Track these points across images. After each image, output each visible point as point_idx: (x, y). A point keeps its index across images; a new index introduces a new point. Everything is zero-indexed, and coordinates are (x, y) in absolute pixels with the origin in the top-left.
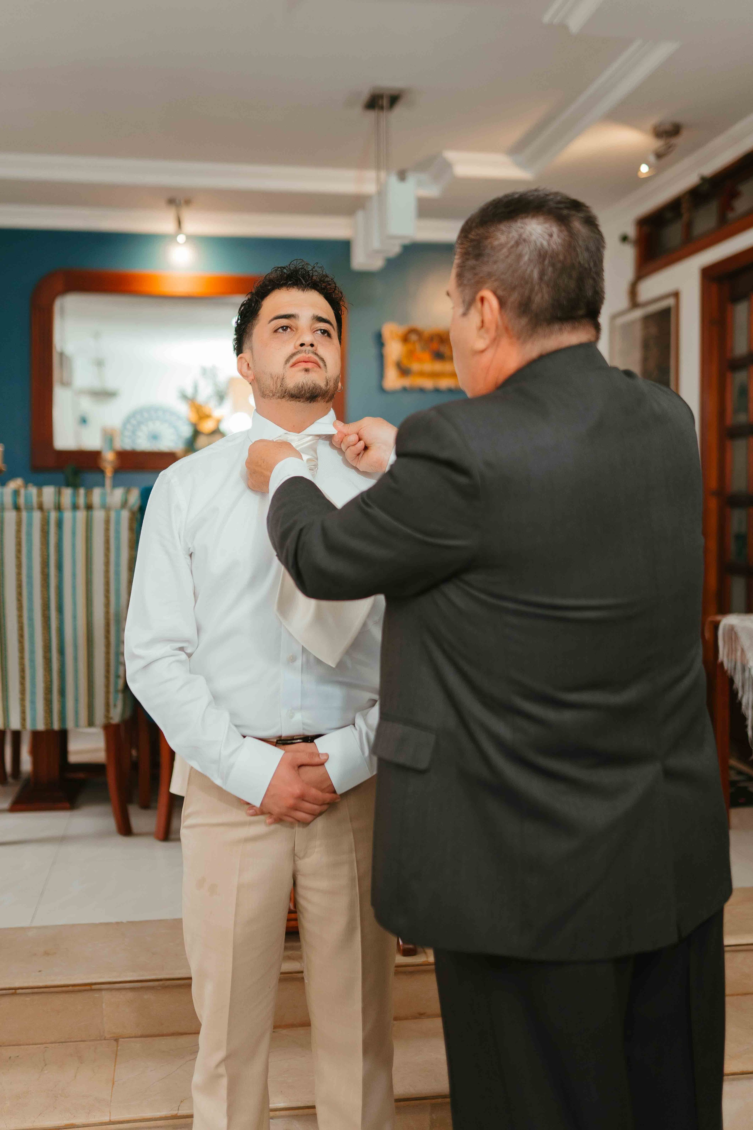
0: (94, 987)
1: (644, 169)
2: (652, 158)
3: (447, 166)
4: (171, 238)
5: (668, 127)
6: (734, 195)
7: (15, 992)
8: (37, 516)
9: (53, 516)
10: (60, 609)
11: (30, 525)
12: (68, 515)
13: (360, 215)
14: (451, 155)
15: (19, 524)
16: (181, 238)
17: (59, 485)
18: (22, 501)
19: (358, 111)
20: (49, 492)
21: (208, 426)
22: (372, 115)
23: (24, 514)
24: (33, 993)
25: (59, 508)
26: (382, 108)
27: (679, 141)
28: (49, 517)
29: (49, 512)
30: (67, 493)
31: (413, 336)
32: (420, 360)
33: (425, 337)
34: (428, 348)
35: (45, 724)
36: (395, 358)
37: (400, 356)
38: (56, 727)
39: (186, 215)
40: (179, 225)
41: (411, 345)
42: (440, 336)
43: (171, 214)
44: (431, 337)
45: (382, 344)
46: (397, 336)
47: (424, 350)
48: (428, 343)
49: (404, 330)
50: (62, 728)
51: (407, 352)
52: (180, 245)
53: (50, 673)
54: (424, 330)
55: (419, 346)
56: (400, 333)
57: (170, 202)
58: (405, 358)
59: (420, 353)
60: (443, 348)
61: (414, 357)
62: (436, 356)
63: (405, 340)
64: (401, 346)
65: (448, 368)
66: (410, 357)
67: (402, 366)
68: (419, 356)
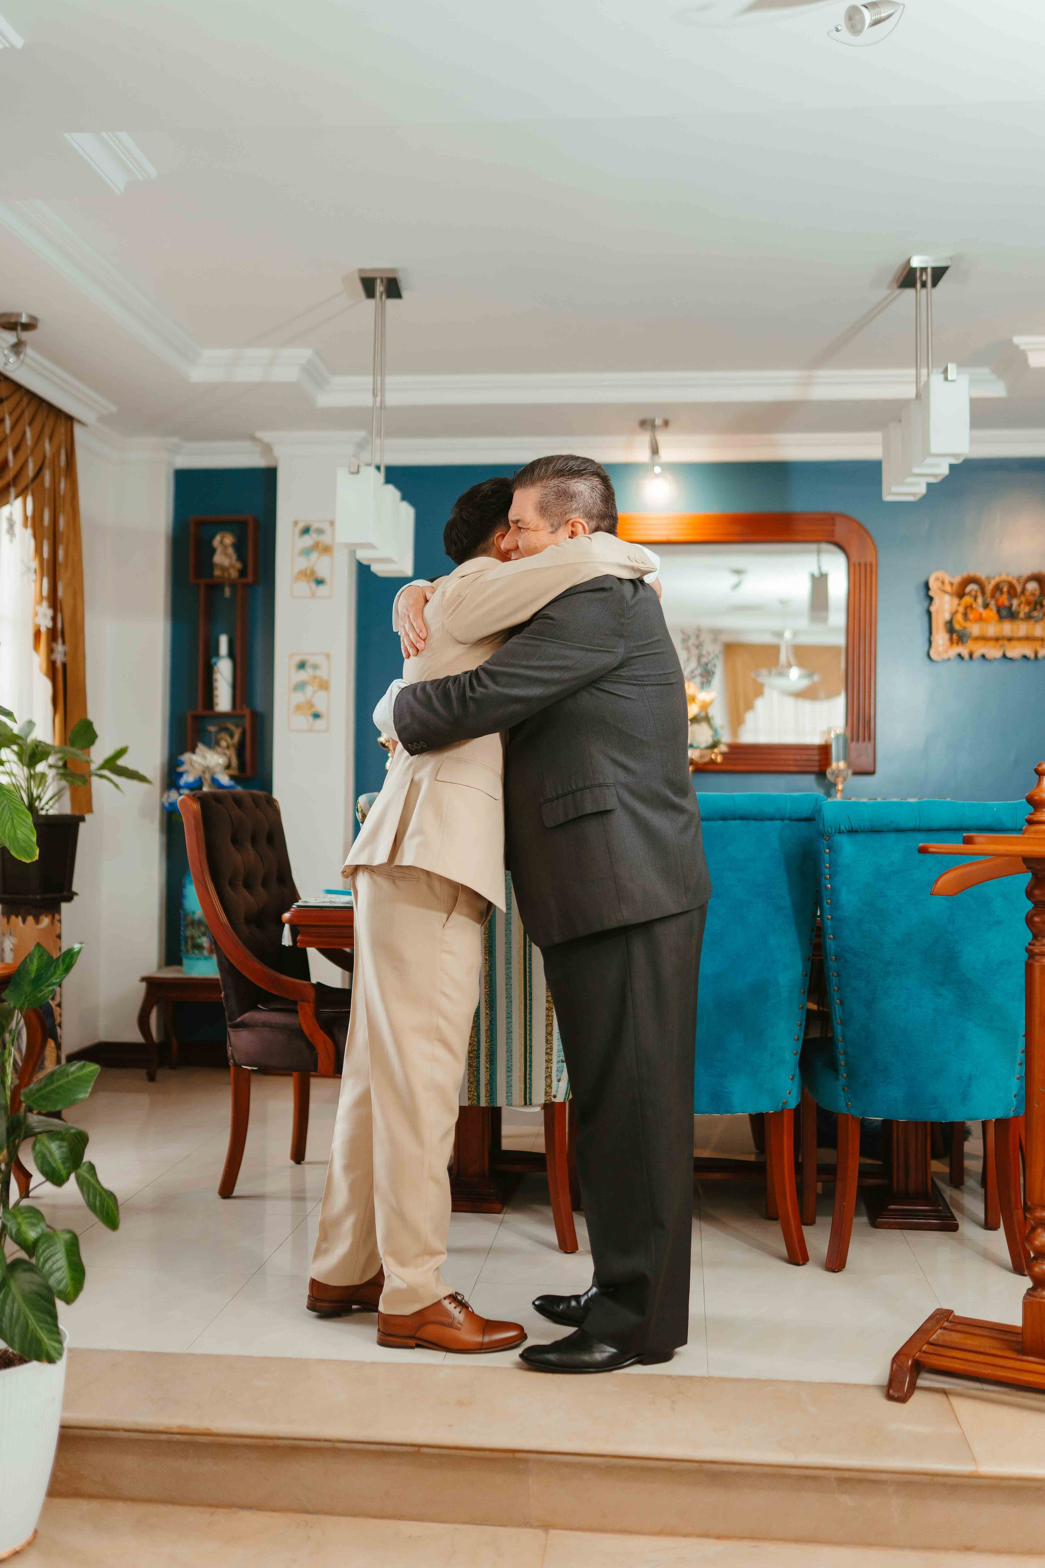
0: (518, 1455)
3: (1019, 355)
4: (643, 469)
7: (419, 1450)
13: (895, 428)
14: (1023, 341)
16: (657, 469)
24: (441, 1456)
26: (921, 285)
31: (972, 587)
32: (980, 619)
33: (989, 588)
34: (993, 604)
35: (469, 1099)
36: (947, 617)
37: (954, 614)
38: (483, 1103)
39: (663, 438)
40: (655, 451)
41: (967, 599)
42: (1011, 586)
43: (644, 439)
44: (998, 588)
45: (931, 599)
46: (948, 588)
47: (986, 606)
48: (993, 596)
49: (957, 580)
50: (491, 1105)
51: (961, 609)
52: (657, 476)
53: (477, 1032)
54: (989, 579)
55: (980, 600)
56: (952, 584)
57: (643, 424)
58: (959, 617)
59: (981, 610)
60: (1015, 602)
61: (971, 616)
62: (1004, 613)
63: (960, 594)
64: (956, 601)
65: (1022, 629)
66: (965, 615)
67: (957, 627)
68: (981, 614)
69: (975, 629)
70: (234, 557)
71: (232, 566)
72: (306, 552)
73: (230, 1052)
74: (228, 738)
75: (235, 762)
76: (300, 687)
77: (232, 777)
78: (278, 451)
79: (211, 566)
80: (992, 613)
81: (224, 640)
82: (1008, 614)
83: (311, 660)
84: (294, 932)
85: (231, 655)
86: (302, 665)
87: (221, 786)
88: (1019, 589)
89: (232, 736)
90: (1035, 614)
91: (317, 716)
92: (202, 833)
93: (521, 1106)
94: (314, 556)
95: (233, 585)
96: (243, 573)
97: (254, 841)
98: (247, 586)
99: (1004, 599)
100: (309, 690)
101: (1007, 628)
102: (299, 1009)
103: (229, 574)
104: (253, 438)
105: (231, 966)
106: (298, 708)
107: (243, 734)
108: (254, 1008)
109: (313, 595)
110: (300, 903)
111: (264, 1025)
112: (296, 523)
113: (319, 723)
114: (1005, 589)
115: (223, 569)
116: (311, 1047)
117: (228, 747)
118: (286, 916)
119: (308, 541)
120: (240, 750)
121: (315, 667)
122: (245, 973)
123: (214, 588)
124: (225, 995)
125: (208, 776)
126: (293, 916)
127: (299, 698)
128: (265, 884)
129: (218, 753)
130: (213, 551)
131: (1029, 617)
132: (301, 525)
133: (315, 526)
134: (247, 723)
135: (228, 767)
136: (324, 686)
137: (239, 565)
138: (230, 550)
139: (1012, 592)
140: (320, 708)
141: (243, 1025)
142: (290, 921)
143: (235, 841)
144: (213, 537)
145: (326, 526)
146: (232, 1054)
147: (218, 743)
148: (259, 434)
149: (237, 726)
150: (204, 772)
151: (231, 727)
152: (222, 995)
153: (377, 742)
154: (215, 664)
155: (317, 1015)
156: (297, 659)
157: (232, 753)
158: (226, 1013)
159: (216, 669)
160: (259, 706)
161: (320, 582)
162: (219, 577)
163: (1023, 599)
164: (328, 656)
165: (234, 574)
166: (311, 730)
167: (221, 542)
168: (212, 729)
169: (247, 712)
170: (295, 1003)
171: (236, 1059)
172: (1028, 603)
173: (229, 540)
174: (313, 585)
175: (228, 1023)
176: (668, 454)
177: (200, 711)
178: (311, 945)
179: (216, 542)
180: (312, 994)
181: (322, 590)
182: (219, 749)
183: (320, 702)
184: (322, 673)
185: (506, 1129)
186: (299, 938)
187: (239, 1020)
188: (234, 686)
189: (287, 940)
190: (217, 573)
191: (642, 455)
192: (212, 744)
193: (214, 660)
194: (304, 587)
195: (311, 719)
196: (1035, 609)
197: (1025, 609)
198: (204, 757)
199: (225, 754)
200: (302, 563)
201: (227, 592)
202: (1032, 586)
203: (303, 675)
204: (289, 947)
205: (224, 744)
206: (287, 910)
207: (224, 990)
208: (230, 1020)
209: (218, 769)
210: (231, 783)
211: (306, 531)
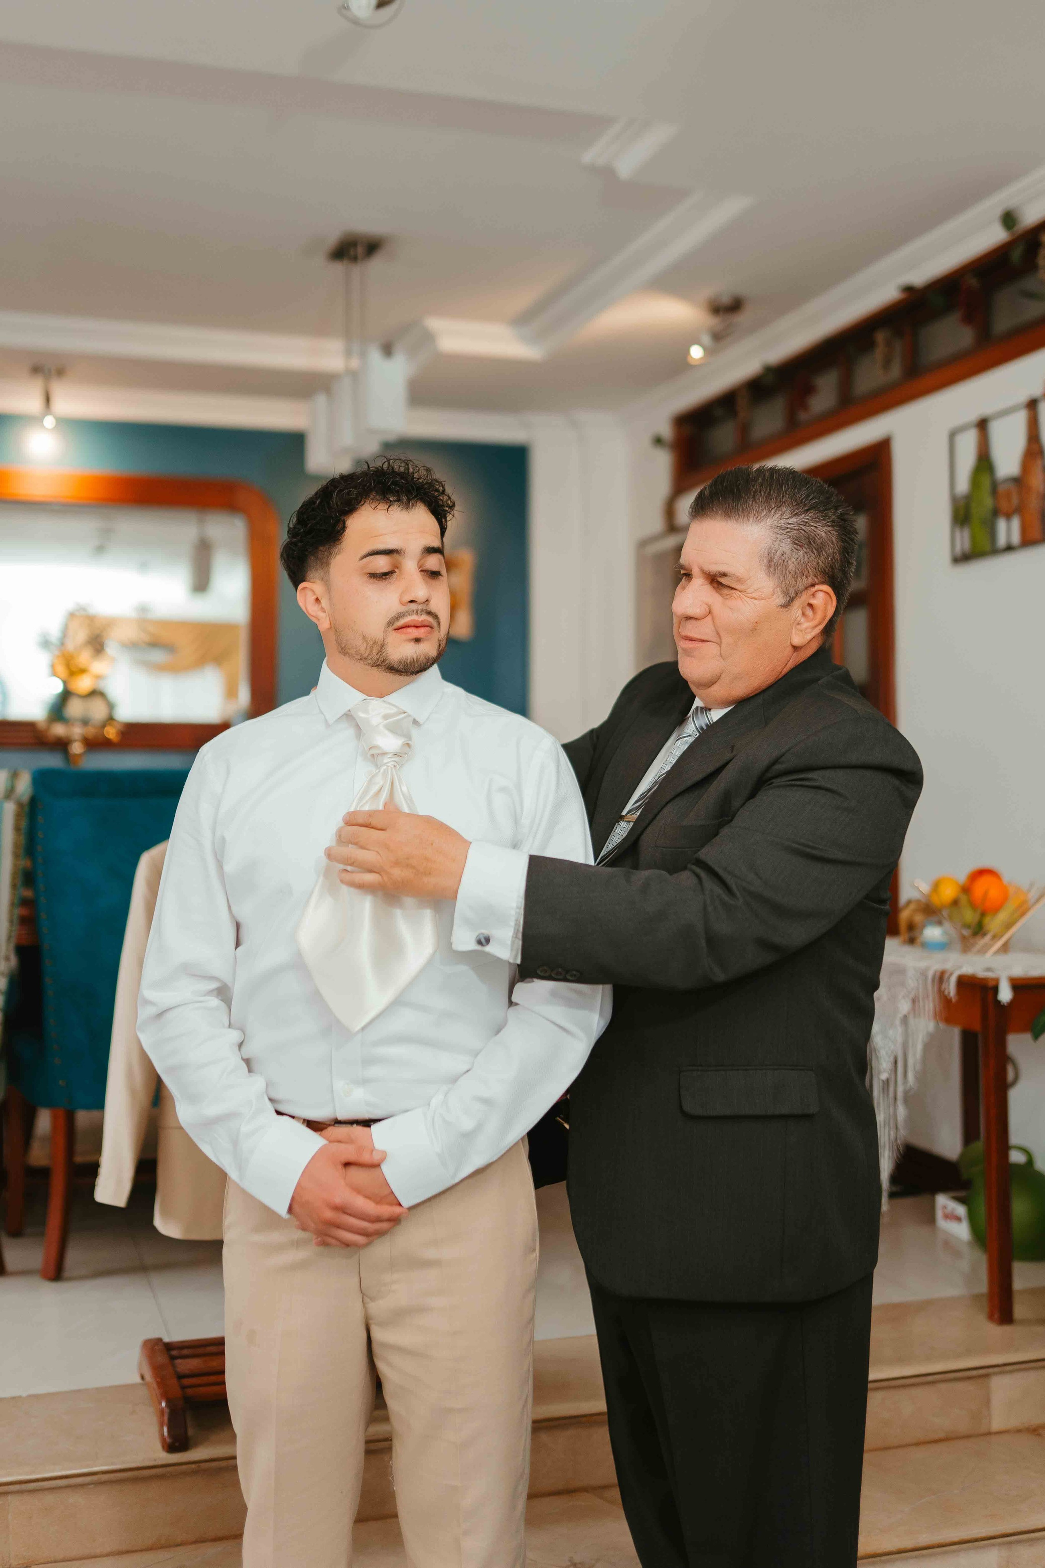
1: (696, 352)
2: (706, 339)
3: (429, 337)
4: (35, 420)
5: (726, 300)
6: (808, 390)
13: (321, 400)
14: (434, 324)
16: (49, 421)
19: (319, 261)
21: (84, 684)
22: (339, 268)
26: (355, 259)
27: (742, 319)
39: (57, 390)
40: (48, 401)
43: (36, 388)
52: (45, 429)
57: (35, 369)
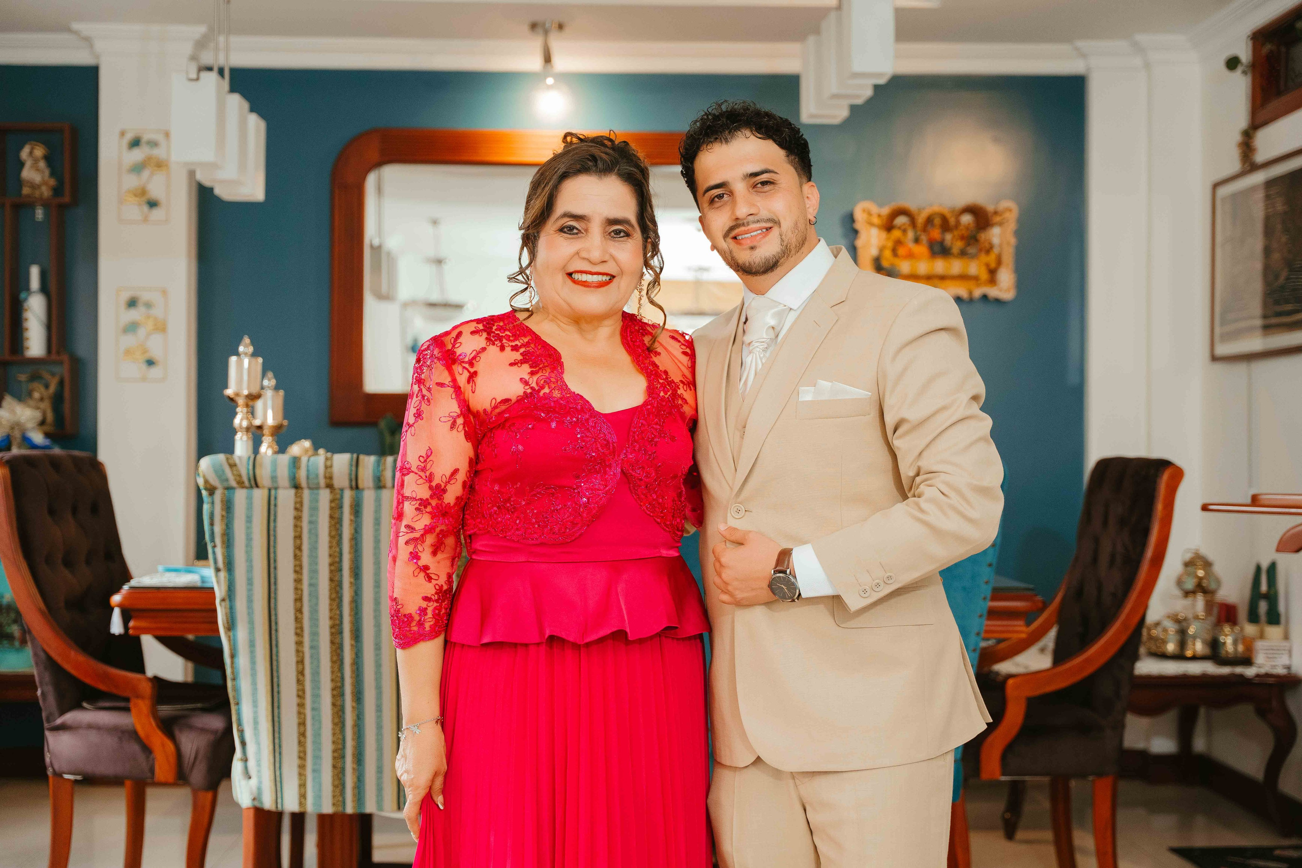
4: (535, 80)
8: (325, 496)
9: (348, 496)
10: (357, 635)
11: (314, 509)
12: (369, 497)
13: (811, 41)
15: (298, 508)
16: (550, 80)
17: (357, 449)
18: (302, 474)
20: (342, 461)
23: (306, 493)
25: (355, 486)
28: (342, 497)
29: (342, 490)
30: (369, 462)
31: (901, 220)
32: (910, 256)
33: (921, 220)
34: (924, 238)
35: (334, 804)
36: (874, 252)
37: (882, 250)
38: (349, 810)
39: (557, 45)
40: (548, 59)
41: (896, 234)
42: (944, 219)
43: (535, 44)
44: (929, 221)
45: (856, 232)
46: (876, 220)
47: (917, 240)
48: (925, 230)
49: (886, 211)
50: (358, 811)
51: (890, 244)
52: (550, 87)
53: (342, 728)
54: (920, 210)
55: (910, 234)
56: (879, 216)
57: (534, 26)
58: (888, 253)
59: (911, 245)
60: (948, 237)
61: (901, 251)
62: (937, 248)
63: (889, 226)
64: (884, 234)
65: (956, 266)
66: (894, 252)
67: (885, 264)
68: (910, 250)
69: (905, 267)
70: (47, 172)
71: (44, 183)
72: (137, 168)
73: (48, 760)
74: (42, 389)
75: (50, 416)
76: (131, 328)
77: (47, 435)
78: (99, 45)
79: (20, 183)
80: (922, 249)
81: (35, 273)
82: (940, 250)
83: (145, 296)
84: (126, 616)
85: (44, 289)
86: (132, 303)
87: (34, 446)
88: (952, 221)
89: (47, 386)
90: (972, 250)
91: (150, 363)
92: (12, 503)
93: (393, 811)
94: (146, 173)
95: (46, 205)
96: (57, 191)
97: (75, 511)
98: (62, 207)
99: (936, 234)
100: (142, 332)
101: (939, 266)
102: (131, 705)
103: (42, 194)
104: (69, 30)
105: (49, 658)
106: (128, 352)
107: (61, 383)
108: (78, 706)
109: (146, 220)
110: (133, 583)
111: (90, 727)
112: (123, 134)
113: (154, 372)
114: (937, 221)
115: (33, 186)
116: (147, 749)
117: (42, 399)
118: (116, 599)
119: (137, 155)
120: (57, 401)
121: (148, 305)
122: (67, 667)
123: (22, 206)
124: (43, 693)
125: (17, 434)
126: (125, 598)
127: (129, 341)
128: (88, 562)
129: (29, 406)
130: (22, 164)
131: (963, 254)
132: (129, 136)
133: (146, 137)
134: (64, 370)
135: (42, 423)
136: (161, 328)
137: (52, 182)
138: (42, 164)
139: (946, 226)
140: (156, 352)
141: (63, 728)
142: (120, 605)
143: (51, 512)
144: (21, 148)
145: (160, 138)
146: (51, 762)
147: (30, 394)
148: (75, 26)
149: (53, 374)
150: (12, 428)
151: (47, 376)
152: (39, 692)
153: (223, 396)
154: (26, 299)
155: (154, 713)
156: (125, 296)
157: (46, 405)
158: (44, 715)
159: (26, 305)
160: (81, 350)
161: (153, 204)
162: (28, 196)
163: (956, 233)
164: (164, 292)
165: (46, 192)
166: (144, 379)
167: (31, 153)
168: (23, 377)
169: (65, 358)
170: (127, 700)
171: (56, 767)
172: (962, 238)
173: (39, 152)
174: (146, 208)
175: (46, 725)
176: (561, 63)
177: (7, 356)
178: (147, 631)
179: (24, 153)
180: (146, 689)
181: (156, 213)
182: (31, 402)
183: (155, 346)
184: (157, 312)
185: (379, 839)
186: (131, 624)
187: (59, 721)
188: (49, 327)
189: (116, 626)
190: (26, 191)
191: (534, 63)
192: (22, 397)
193: (23, 295)
194: (134, 210)
195: (144, 367)
196: (969, 245)
197: (958, 246)
198: (13, 412)
199: (38, 408)
200: (132, 182)
201: (40, 214)
202: (967, 219)
203: (134, 315)
204: (120, 635)
205: (36, 395)
206: (117, 590)
207: (41, 686)
208: (48, 721)
209: (30, 425)
210: (47, 442)
211: (135, 143)
